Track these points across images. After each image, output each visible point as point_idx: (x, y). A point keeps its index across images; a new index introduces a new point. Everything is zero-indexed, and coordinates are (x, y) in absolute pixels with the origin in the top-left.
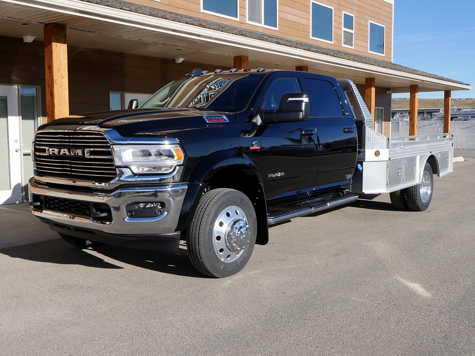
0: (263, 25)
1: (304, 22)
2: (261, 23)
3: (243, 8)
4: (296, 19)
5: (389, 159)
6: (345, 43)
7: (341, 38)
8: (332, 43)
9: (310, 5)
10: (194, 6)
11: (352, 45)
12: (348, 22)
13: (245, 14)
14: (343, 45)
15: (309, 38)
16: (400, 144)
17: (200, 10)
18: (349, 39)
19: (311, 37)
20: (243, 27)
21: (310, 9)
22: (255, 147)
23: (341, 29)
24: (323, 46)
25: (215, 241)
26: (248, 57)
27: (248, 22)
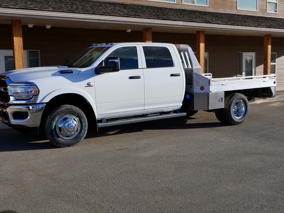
2: (195, 3)
7: (266, 7)
8: (257, 11)
11: (276, 11)
14: (267, 12)
15: (236, 10)
18: (273, 7)
20: (180, 7)
26: (151, 28)
27: (183, 3)
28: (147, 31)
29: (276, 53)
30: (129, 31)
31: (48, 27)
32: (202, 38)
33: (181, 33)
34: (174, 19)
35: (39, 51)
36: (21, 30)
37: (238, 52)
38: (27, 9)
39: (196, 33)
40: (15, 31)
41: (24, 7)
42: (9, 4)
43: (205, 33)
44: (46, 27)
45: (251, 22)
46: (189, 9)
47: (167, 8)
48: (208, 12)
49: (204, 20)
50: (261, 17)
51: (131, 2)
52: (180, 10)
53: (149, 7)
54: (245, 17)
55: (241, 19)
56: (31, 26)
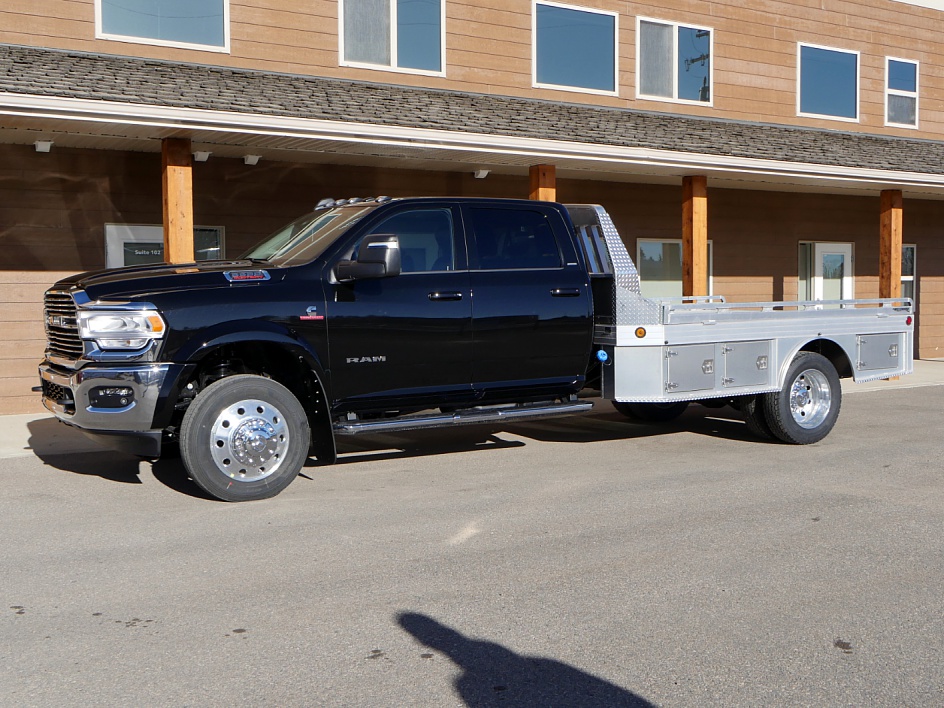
0: (675, 99)
1: (781, 85)
2: (671, 96)
3: (628, 71)
4: (758, 82)
5: (666, 343)
6: (891, 119)
7: (883, 110)
8: (857, 120)
9: (796, 51)
10: (519, 78)
11: (913, 122)
12: (902, 76)
13: (634, 82)
14: (887, 123)
15: (793, 116)
16: (706, 317)
17: (530, 84)
18: (903, 110)
19: (799, 114)
20: (629, 106)
21: (795, 60)
22: (312, 316)
23: (883, 92)
24: (832, 129)
25: (214, 446)
26: (554, 166)
27: (639, 96)
28: (541, 175)
29: (914, 246)
30: (483, 174)
31: (252, 160)
33: (638, 181)
34: (621, 141)
35: (222, 228)
37: (800, 242)
38: (212, 108)
39: (681, 184)
41: (203, 101)
42: (160, 94)
43: (709, 184)
44: (244, 159)
45: (841, 153)
46: (656, 114)
47: (592, 110)
48: (713, 123)
49: (707, 144)
50: (868, 139)
51: (489, 91)
52: (630, 115)
53: (541, 106)
54: (822, 137)
55: (812, 144)
56: (202, 156)
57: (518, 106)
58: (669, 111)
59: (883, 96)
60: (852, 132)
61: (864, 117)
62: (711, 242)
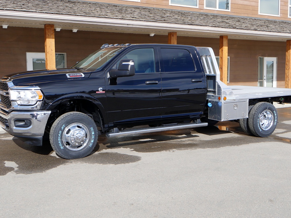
0: (217, 9)
1: (254, 4)
2: (216, 7)
7: (288, 12)
8: (279, 16)
10: (165, 2)
13: (204, 3)
14: (289, 17)
15: (257, 15)
17: (169, 4)
19: (259, 14)
20: (202, 11)
24: (270, 19)
26: (176, 32)
27: (205, 8)
28: (172, 35)
30: (152, 35)
31: (75, 31)
32: (225, 42)
33: (204, 37)
34: (199, 24)
35: (65, 54)
36: (54, 34)
37: (259, 57)
39: (219, 38)
40: (48, 35)
41: (58, 12)
42: (43, 9)
43: (228, 38)
44: (72, 30)
45: (274, 27)
46: (211, 14)
47: (190, 13)
48: (230, 17)
49: (228, 25)
50: (283, 22)
51: (155, 6)
52: (202, 15)
53: (172, 12)
54: (267, 22)
55: (264, 24)
56: (58, 29)
57: (164, 12)
58: (216, 13)
59: (288, 7)
60: (277, 20)
61: (281, 15)
62: (229, 57)
